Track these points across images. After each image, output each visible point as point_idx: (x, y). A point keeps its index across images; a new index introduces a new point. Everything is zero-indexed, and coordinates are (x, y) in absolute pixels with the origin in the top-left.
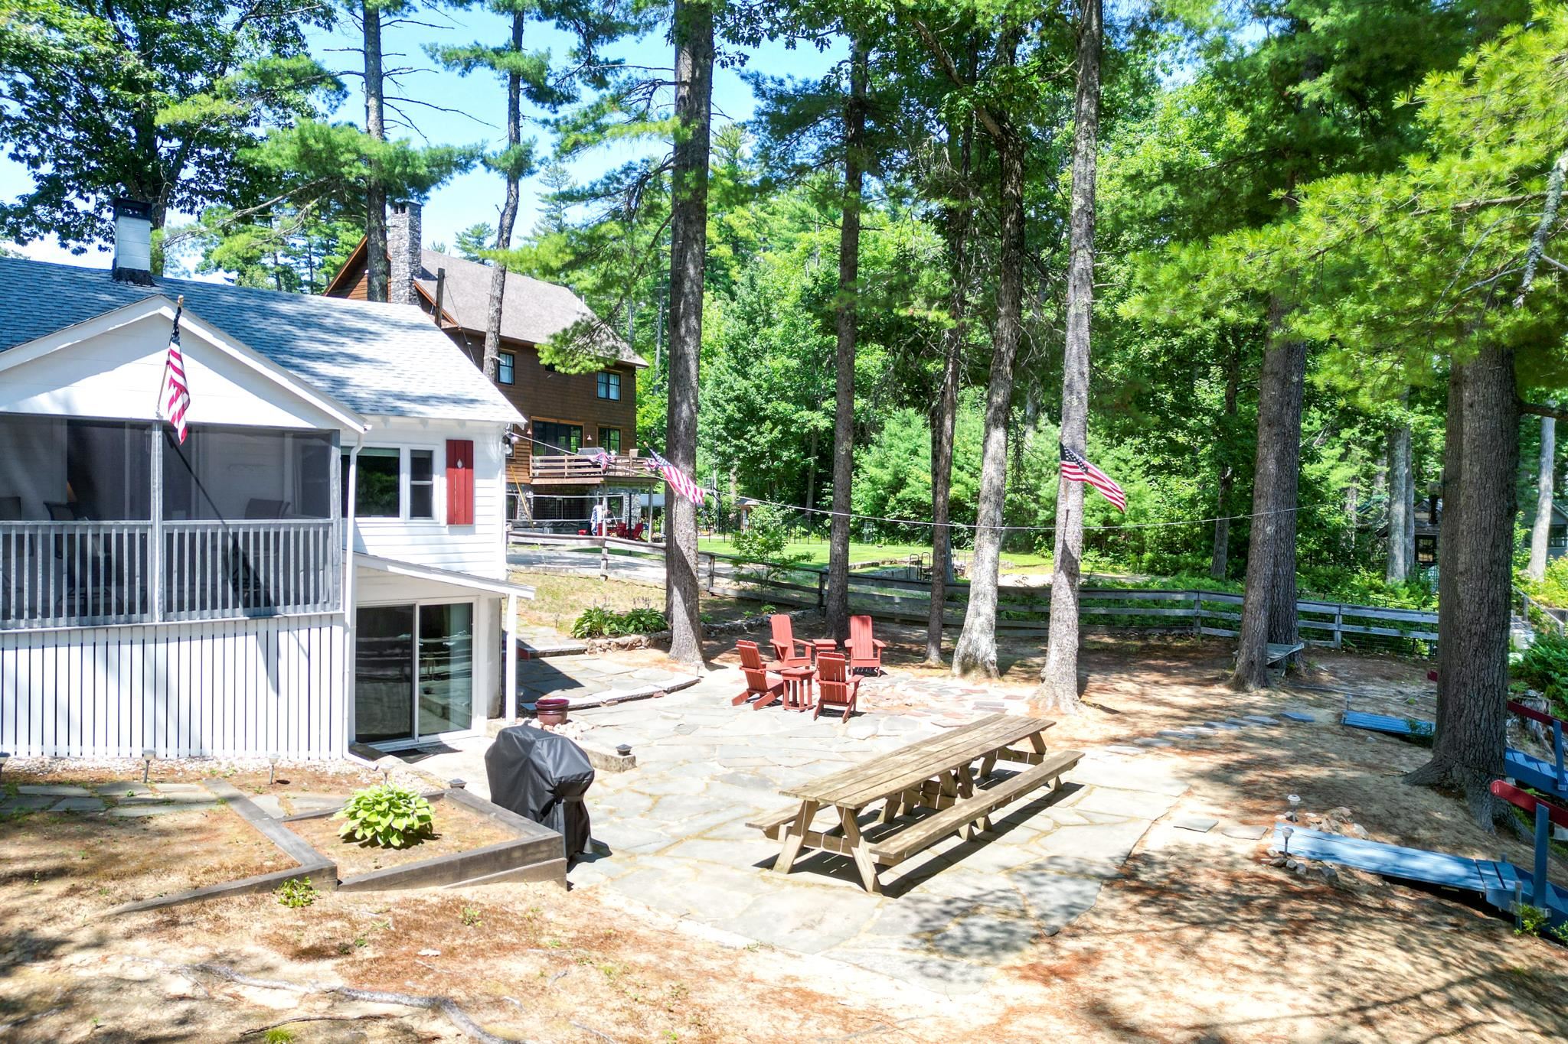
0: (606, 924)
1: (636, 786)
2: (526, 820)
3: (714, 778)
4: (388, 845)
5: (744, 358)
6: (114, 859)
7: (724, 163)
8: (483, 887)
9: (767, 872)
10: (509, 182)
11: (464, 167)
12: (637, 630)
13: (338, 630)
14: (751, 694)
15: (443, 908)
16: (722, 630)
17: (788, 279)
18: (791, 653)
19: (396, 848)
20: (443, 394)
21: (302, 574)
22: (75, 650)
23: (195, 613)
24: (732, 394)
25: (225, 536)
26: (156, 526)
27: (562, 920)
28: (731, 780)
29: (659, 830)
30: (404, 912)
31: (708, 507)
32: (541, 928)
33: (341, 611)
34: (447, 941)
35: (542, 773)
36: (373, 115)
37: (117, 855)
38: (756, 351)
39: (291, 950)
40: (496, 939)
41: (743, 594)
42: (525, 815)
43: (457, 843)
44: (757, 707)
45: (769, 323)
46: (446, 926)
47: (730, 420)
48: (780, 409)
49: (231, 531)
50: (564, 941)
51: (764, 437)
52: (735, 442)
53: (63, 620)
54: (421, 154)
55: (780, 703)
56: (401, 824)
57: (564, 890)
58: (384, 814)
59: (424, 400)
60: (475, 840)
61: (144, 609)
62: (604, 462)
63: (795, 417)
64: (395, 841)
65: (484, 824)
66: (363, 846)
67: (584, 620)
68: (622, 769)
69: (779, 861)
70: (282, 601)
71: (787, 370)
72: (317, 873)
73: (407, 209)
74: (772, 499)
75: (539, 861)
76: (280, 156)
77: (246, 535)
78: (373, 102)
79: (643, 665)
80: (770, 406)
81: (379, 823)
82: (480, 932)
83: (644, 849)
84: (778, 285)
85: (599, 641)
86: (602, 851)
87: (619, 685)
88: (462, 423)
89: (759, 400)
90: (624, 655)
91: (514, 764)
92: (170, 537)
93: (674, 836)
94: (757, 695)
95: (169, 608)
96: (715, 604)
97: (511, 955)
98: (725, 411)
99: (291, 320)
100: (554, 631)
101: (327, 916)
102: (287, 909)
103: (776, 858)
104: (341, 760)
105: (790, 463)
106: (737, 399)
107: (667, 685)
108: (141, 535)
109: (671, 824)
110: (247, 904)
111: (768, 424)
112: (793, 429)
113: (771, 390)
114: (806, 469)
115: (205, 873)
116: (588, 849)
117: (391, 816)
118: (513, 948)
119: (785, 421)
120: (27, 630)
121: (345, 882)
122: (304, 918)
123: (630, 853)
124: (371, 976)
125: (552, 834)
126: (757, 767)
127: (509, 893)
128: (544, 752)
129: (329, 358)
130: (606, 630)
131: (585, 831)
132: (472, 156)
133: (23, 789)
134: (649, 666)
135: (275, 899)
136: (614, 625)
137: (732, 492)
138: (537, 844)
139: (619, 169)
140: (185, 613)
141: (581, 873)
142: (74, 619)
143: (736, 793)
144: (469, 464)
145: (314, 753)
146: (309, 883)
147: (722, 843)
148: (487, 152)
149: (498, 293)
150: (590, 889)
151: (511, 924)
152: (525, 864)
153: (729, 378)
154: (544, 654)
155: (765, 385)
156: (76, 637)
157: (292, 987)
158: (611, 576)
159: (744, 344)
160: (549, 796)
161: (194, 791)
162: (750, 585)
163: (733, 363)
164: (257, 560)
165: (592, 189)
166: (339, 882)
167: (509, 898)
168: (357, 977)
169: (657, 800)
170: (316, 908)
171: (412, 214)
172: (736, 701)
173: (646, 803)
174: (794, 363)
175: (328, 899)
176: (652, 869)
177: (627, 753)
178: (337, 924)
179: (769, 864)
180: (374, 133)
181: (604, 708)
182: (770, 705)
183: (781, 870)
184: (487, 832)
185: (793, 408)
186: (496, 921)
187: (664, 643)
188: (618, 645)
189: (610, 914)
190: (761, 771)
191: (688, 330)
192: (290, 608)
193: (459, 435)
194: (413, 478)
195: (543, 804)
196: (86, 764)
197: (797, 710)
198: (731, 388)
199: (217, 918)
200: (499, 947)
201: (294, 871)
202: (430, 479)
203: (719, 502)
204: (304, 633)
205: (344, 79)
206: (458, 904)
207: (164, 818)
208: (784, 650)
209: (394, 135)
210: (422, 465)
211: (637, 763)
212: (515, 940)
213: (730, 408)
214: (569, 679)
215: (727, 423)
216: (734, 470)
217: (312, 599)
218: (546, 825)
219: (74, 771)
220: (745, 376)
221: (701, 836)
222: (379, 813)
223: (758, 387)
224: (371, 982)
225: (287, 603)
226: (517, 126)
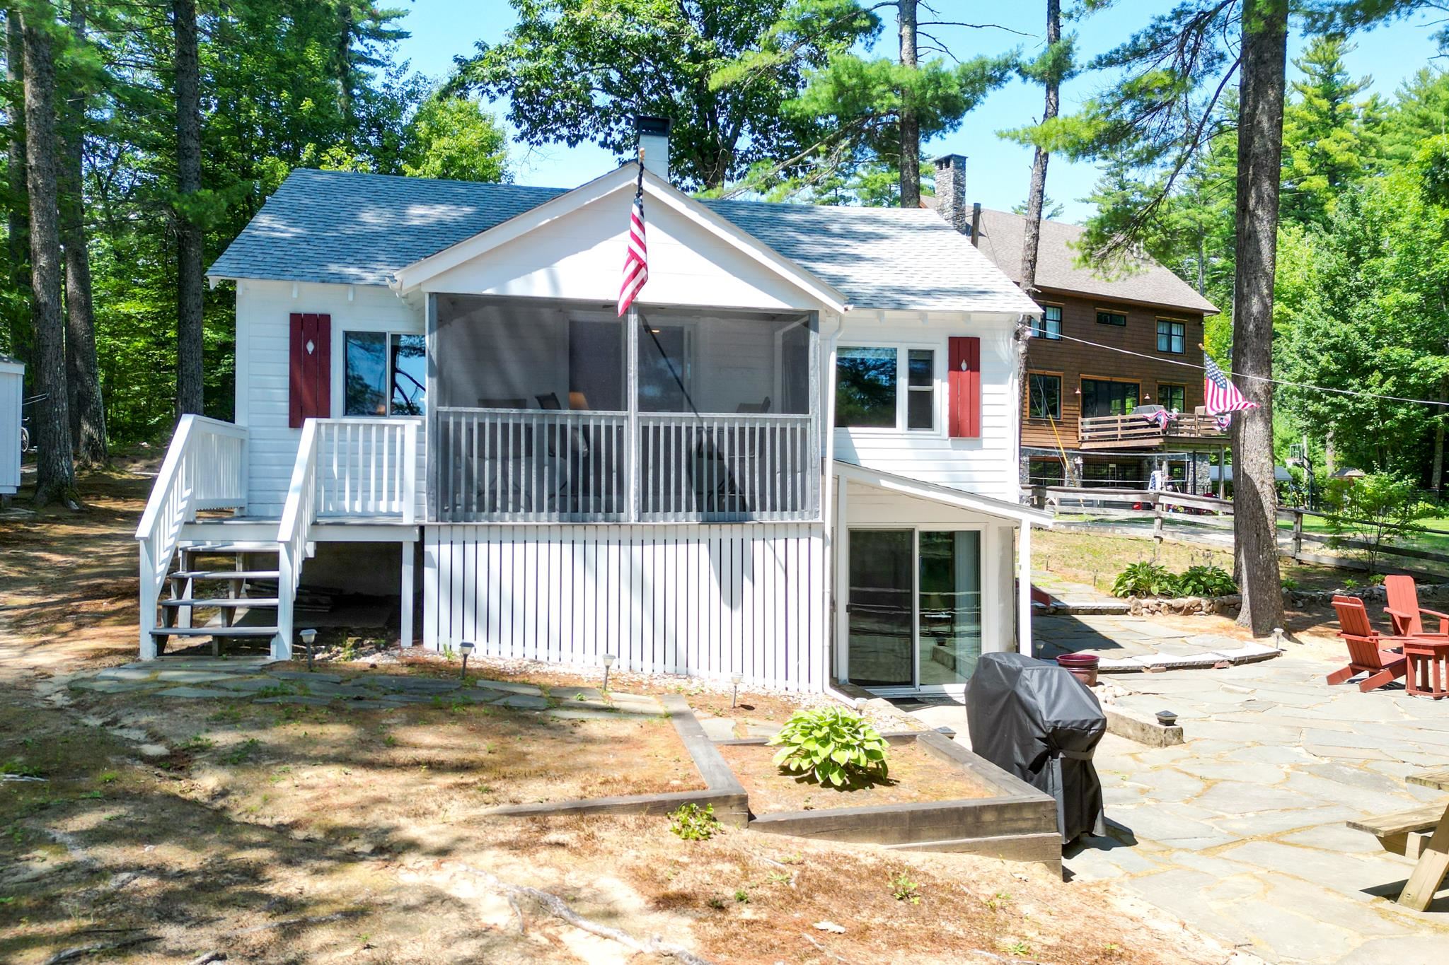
0: (1111, 936)
1: (1181, 765)
2: (1010, 776)
3: (1297, 767)
4: (827, 784)
5: (1344, 298)
6: (522, 757)
7: (1318, 80)
8: (941, 855)
9: (1386, 904)
10: (1048, 90)
11: (998, 81)
12: (1195, 592)
13: (817, 542)
14: (1355, 672)
15: (875, 872)
16: (1313, 600)
17: (1404, 196)
18: (1416, 625)
19: (837, 788)
20: (948, 286)
21: (778, 476)
22: (555, 547)
23: (670, 514)
24: (1327, 342)
25: (699, 431)
26: (632, 419)
27: (1044, 918)
28: (1327, 773)
29: (1210, 823)
30: (820, 868)
31: (1296, 480)
32: (1007, 923)
33: (820, 520)
34: (864, 917)
35: (1030, 713)
36: (906, 44)
37: (525, 754)
38: (1359, 288)
39: (654, 892)
40: (934, 927)
41: (1344, 564)
42: (1011, 771)
43: (916, 794)
44: (1366, 687)
45: (1376, 253)
46: (866, 895)
47: (1324, 373)
48: (1394, 356)
49: (705, 425)
50: (1037, 948)
51: (1372, 392)
52: (1330, 399)
53: (544, 515)
54: (954, 74)
55: (1402, 687)
56: (842, 757)
57: (1058, 880)
58: (825, 741)
59: (928, 293)
60: (941, 793)
61: (620, 510)
62: (1163, 419)
63: (1415, 364)
64: (836, 779)
65: (957, 776)
66: (799, 781)
67: (1127, 576)
68: (1164, 744)
69: (1407, 890)
70: (758, 507)
71: (1404, 307)
72: (723, 800)
73: (952, 163)
74: (1383, 468)
75: (1020, 831)
76: (817, 100)
77: (721, 431)
78: (906, 30)
79: (1202, 631)
80: (1379, 353)
81: (816, 754)
82: (914, 912)
83: (1184, 843)
84: (1391, 204)
85: (1145, 602)
86: (1120, 836)
87: (1168, 650)
88: (966, 315)
89: (1364, 346)
90: (1178, 619)
91: (995, 699)
92: (645, 429)
93: (1232, 833)
94: (1365, 674)
95: (645, 509)
96: (1305, 573)
97: (948, 954)
98: (1317, 363)
99: (799, 228)
100: (1091, 589)
101: (721, 856)
102: (678, 840)
103: (1402, 884)
104: (821, 694)
105: (1408, 424)
106: (1334, 347)
107: (1233, 655)
108: (618, 427)
109: (1229, 816)
110: (632, 826)
111: (1377, 376)
112: (1412, 380)
113: (1380, 334)
114: (1431, 431)
115: (602, 783)
116: (1099, 830)
117: (832, 746)
118: (954, 943)
119: (1403, 372)
120: (511, 523)
121: (759, 819)
122: (692, 854)
123: (1164, 847)
124: (734, 945)
125: (1041, 796)
126: (1366, 760)
127: (976, 868)
128: (1034, 685)
129: (832, 258)
130: (1155, 589)
131: (1095, 803)
132: (1008, 67)
133: (480, 683)
134: (1210, 632)
135: (667, 826)
136: (1165, 584)
137: (1329, 461)
138: (1020, 807)
139: (1168, 14)
140: (660, 514)
141: (1086, 862)
142: (555, 515)
143: (1334, 790)
144: (975, 366)
145: (792, 683)
146: (711, 811)
147: (1310, 852)
148: (1024, 59)
149: (1035, 217)
150: (1098, 885)
151: (965, 910)
152: (1001, 833)
153: (1323, 324)
154: (1077, 611)
155: (1372, 328)
156: (556, 534)
157: (625, 939)
158: (1167, 538)
159: (1344, 280)
160: (1040, 747)
161: (648, 703)
162: (1353, 553)
163: (1328, 305)
164: (732, 461)
165: (1135, 43)
166: (751, 817)
167: (974, 876)
168: (714, 942)
169: (1210, 785)
170: (713, 844)
171: (956, 168)
172: (1334, 679)
173: (1197, 786)
174: (1414, 297)
175: (733, 835)
176: (1194, 871)
177: (1170, 723)
178: (727, 867)
179: (1392, 892)
180: (907, 63)
181: (1147, 674)
182: (1384, 688)
183: (1412, 903)
184: (958, 785)
185: (1412, 353)
186: (943, 901)
187: (1230, 610)
188: (1171, 607)
189: (1121, 923)
190: (1373, 766)
191: (1260, 199)
192: (767, 514)
193: (962, 331)
194: (911, 383)
195: (1032, 758)
196: (560, 669)
197: (1430, 697)
198: (1327, 335)
199: (591, 836)
200: (934, 938)
201: (699, 794)
202: (930, 384)
203: (1311, 474)
204: (780, 543)
205: (878, 12)
206: (898, 870)
207: (597, 726)
208: (1405, 621)
209: (926, 60)
210: (922, 369)
211: (1186, 737)
212: (961, 933)
213: (1323, 360)
214: (1105, 638)
215: (1320, 378)
216: (1330, 435)
217: (789, 507)
218: (1037, 786)
219: (546, 674)
220: (1345, 319)
221: (1274, 838)
222: (817, 740)
223: (1363, 332)
224: (731, 952)
225: (763, 508)
226: (1057, 26)
